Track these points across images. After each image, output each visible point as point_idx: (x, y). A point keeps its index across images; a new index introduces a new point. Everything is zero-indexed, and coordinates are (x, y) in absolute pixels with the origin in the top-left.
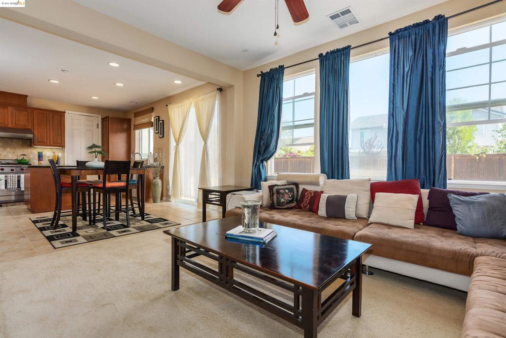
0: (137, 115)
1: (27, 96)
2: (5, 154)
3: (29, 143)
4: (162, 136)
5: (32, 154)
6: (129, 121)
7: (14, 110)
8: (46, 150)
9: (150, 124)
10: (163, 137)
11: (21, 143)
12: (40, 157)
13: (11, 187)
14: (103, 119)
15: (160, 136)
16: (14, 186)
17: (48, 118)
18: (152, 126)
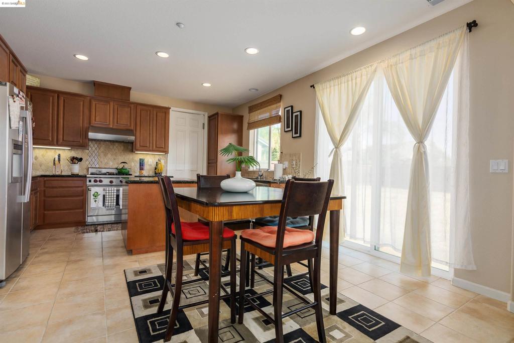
0: (252, 109)
1: (130, 89)
2: (106, 161)
3: (130, 147)
4: (298, 135)
5: (132, 161)
6: (240, 119)
7: (116, 106)
8: (148, 156)
9: (277, 119)
10: (300, 136)
11: (122, 148)
12: (142, 164)
13: (110, 204)
14: (209, 117)
15: (294, 136)
16: (112, 204)
17: (152, 116)
18: (280, 121)
